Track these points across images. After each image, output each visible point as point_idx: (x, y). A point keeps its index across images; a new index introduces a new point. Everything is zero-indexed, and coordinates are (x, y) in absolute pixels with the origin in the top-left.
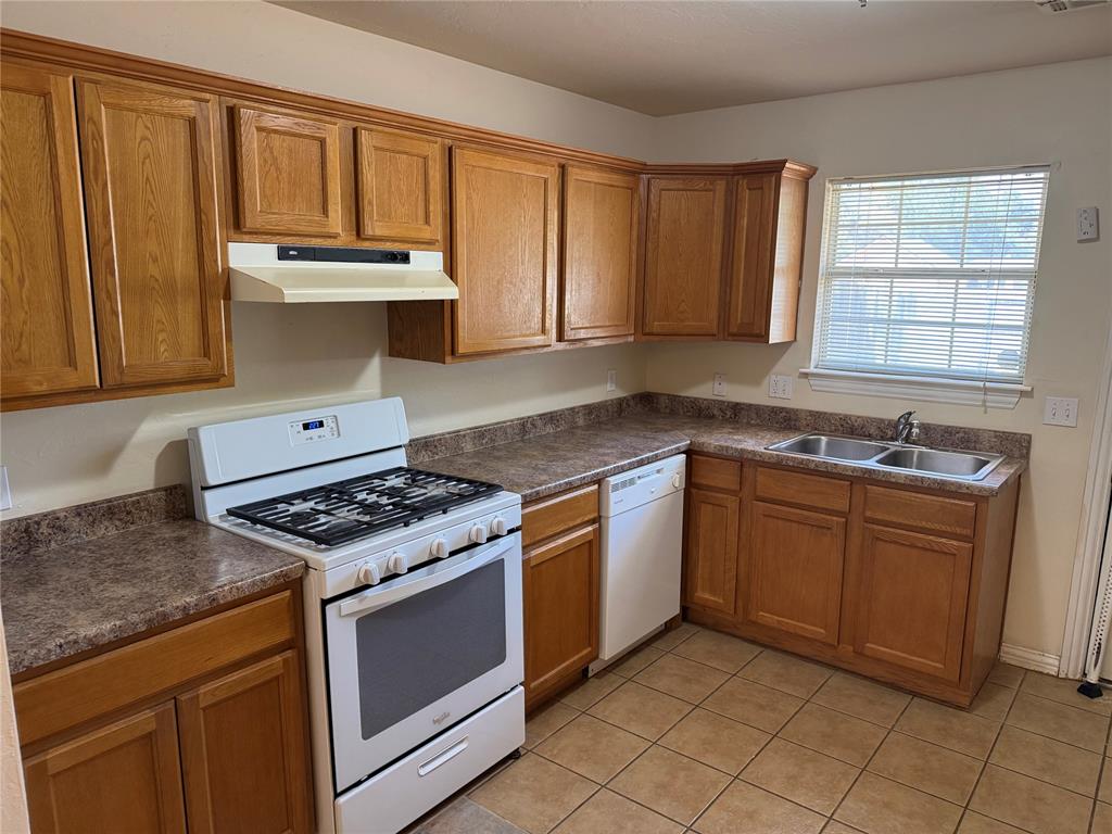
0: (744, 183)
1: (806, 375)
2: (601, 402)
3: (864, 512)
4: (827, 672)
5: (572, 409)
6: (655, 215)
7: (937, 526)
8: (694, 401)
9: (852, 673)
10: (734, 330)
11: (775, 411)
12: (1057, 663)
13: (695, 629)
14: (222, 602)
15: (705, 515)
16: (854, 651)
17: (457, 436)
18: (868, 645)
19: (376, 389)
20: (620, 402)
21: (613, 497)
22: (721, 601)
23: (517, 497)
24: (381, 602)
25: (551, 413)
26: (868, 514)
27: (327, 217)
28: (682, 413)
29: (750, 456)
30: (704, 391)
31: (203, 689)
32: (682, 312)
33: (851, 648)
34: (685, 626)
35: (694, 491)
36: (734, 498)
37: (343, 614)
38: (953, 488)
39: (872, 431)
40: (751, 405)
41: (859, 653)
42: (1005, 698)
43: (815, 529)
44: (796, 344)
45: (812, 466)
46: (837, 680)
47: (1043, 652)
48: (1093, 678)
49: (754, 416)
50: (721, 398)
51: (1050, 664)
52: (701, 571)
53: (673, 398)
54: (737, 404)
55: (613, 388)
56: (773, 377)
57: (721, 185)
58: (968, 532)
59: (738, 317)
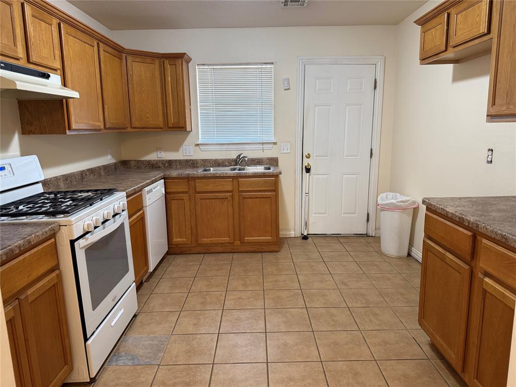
0: (167, 62)
1: (198, 145)
2: (108, 164)
3: (238, 188)
4: (231, 255)
5: (99, 167)
6: (131, 72)
7: (264, 189)
8: (149, 162)
9: (239, 252)
10: (170, 125)
11: (187, 161)
12: (294, 233)
13: (173, 256)
14: (33, 243)
15: (174, 205)
16: (241, 243)
17: (57, 179)
18: (246, 238)
19: (18, 153)
20: (115, 164)
21: (148, 197)
22: (185, 240)
23: (124, 193)
24: (93, 241)
25: (91, 169)
26: (240, 189)
27: (17, 47)
28: (143, 167)
29: (192, 176)
30: (153, 157)
31: (29, 292)
32: (148, 118)
33: (239, 242)
34: (168, 256)
35: (167, 196)
36: (186, 195)
37: (81, 247)
38: (268, 174)
39: (227, 164)
40: (176, 160)
41: (242, 243)
42: (286, 246)
43: (221, 200)
44: (191, 133)
45: (218, 175)
46: (236, 255)
47: (289, 230)
48: (305, 234)
49: (178, 164)
50: (162, 159)
51: (292, 234)
52: (175, 230)
53: (138, 162)
54: (170, 160)
55: (111, 158)
56: (184, 147)
57: (157, 62)
58: (273, 188)
59: (172, 120)
